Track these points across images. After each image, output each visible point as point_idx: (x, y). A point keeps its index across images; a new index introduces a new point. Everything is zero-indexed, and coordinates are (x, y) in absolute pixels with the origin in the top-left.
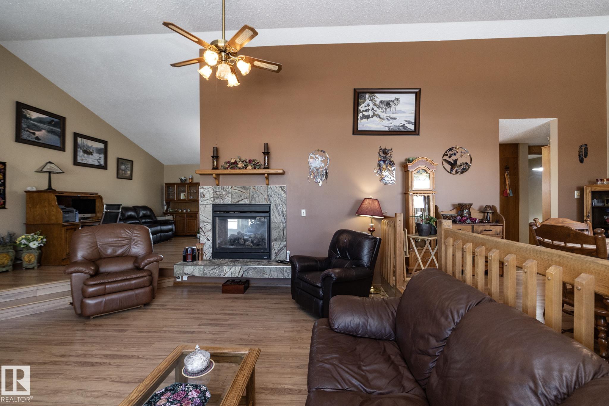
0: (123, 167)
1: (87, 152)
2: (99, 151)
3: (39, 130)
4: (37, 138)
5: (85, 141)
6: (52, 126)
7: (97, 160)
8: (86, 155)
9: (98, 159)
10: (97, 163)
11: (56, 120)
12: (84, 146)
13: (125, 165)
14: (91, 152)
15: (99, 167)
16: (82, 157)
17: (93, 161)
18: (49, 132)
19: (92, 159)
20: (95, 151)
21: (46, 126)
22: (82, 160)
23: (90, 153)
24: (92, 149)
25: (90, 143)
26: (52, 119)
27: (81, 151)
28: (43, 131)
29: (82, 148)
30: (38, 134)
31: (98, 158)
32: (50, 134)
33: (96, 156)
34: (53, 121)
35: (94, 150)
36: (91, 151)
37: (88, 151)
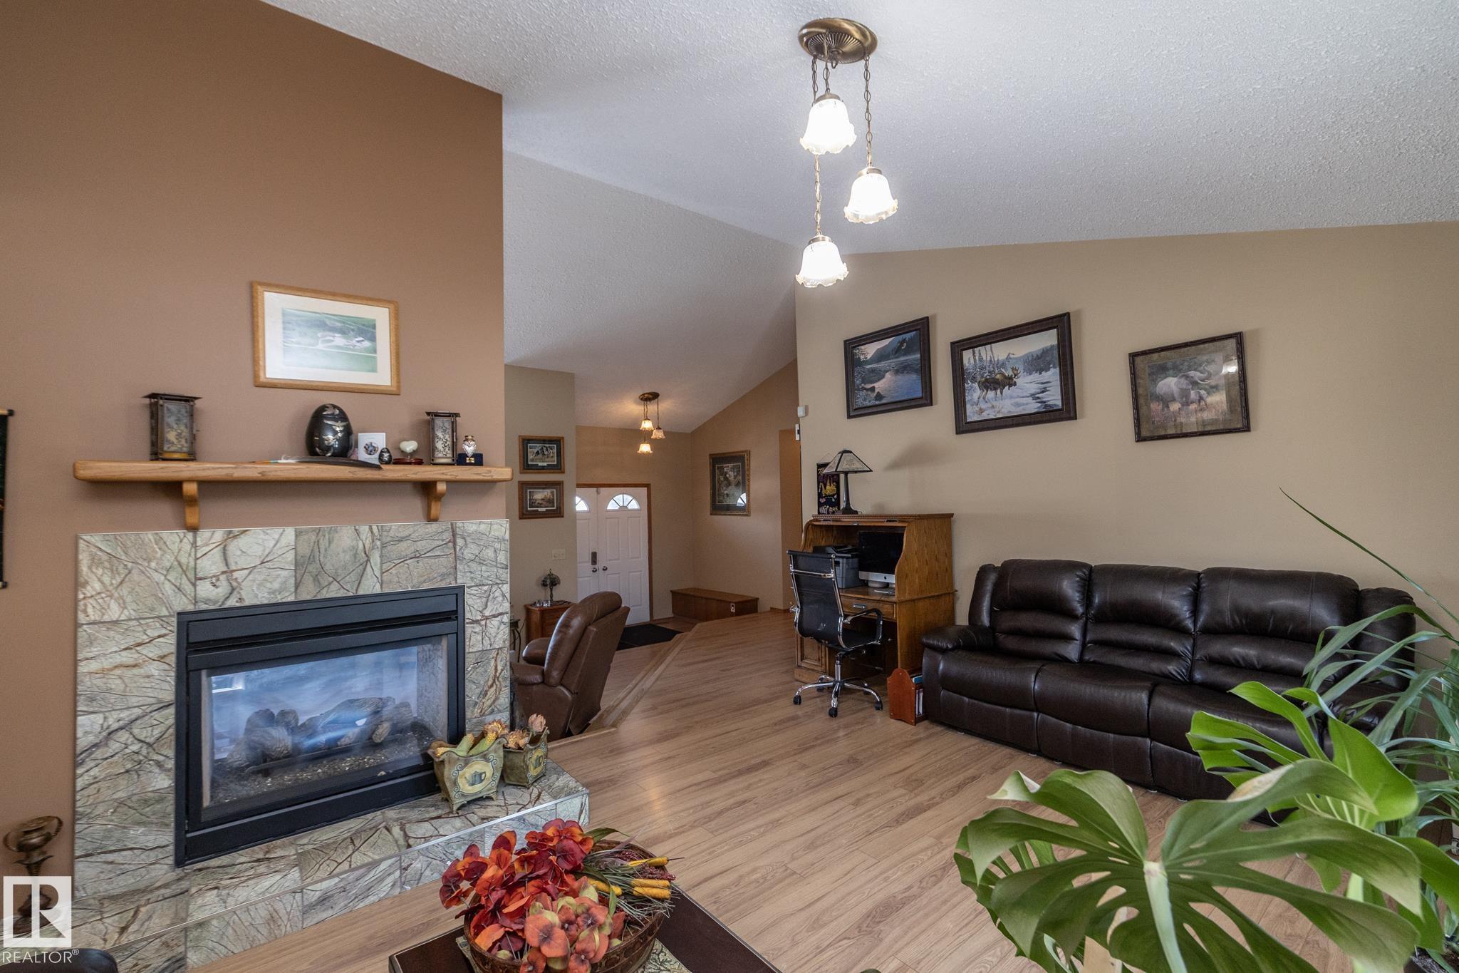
0: (1170, 384)
1: (999, 382)
2: (1037, 363)
3: (879, 375)
4: (879, 397)
5: (985, 352)
6: (905, 355)
7: (1032, 395)
8: (991, 394)
9: (1033, 391)
10: (1033, 407)
11: (908, 336)
12: (982, 368)
13: (1177, 370)
14: (1010, 378)
15: (1047, 416)
16: (982, 404)
17: (1017, 405)
18: (897, 372)
19: (1011, 397)
20: (1021, 370)
21: (892, 362)
22: (981, 411)
23: (1009, 382)
24: (1009, 367)
25: (1000, 351)
26: (900, 338)
27: (976, 385)
28: (888, 375)
29: (978, 378)
30: (880, 386)
31: (1034, 388)
32: (900, 377)
33: (1027, 383)
34: (904, 340)
35: (1017, 366)
36: (1009, 373)
37: (998, 376)
